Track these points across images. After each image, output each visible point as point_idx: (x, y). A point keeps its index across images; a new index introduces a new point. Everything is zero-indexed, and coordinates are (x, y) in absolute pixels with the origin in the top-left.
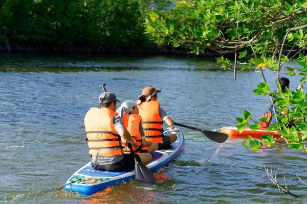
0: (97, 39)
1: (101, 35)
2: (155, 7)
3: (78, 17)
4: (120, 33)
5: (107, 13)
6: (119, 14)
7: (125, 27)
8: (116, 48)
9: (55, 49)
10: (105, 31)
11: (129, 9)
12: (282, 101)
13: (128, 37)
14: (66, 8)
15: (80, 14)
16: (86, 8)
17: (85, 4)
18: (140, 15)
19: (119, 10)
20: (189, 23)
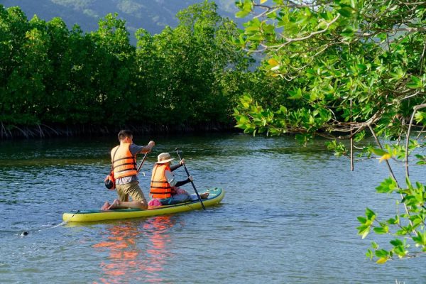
0: (157, 115)
1: (164, 109)
2: (233, 68)
3: (132, 86)
4: (189, 106)
5: (169, 79)
6: (185, 80)
7: (194, 96)
8: (184, 125)
9: (102, 130)
10: (168, 104)
11: (199, 73)
12: (413, 199)
13: (198, 110)
14: (115, 75)
15: (134, 82)
16: (142, 74)
17: (140, 69)
18: (214, 80)
19: (185, 74)
20: (281, 87)
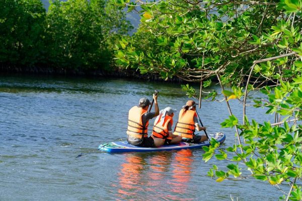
0: (59, 61)
1: (64, 57)
2: (117, 31)
3: (41, 39)
4: (83, 56)
5: (70, 35)
6: (81, 37)
7: (87, 50)
8: (78, 70)
9: (17, 69)
10: (67, 53)
11: (92, 33)
12: (250, 133)
13: (89, 60)
14: (30, 29)
15: (43, 35)
16: (49, 29)
17: (49, 26)
18: (103, 39)
19: (81, 32)
20: (150, 48)
